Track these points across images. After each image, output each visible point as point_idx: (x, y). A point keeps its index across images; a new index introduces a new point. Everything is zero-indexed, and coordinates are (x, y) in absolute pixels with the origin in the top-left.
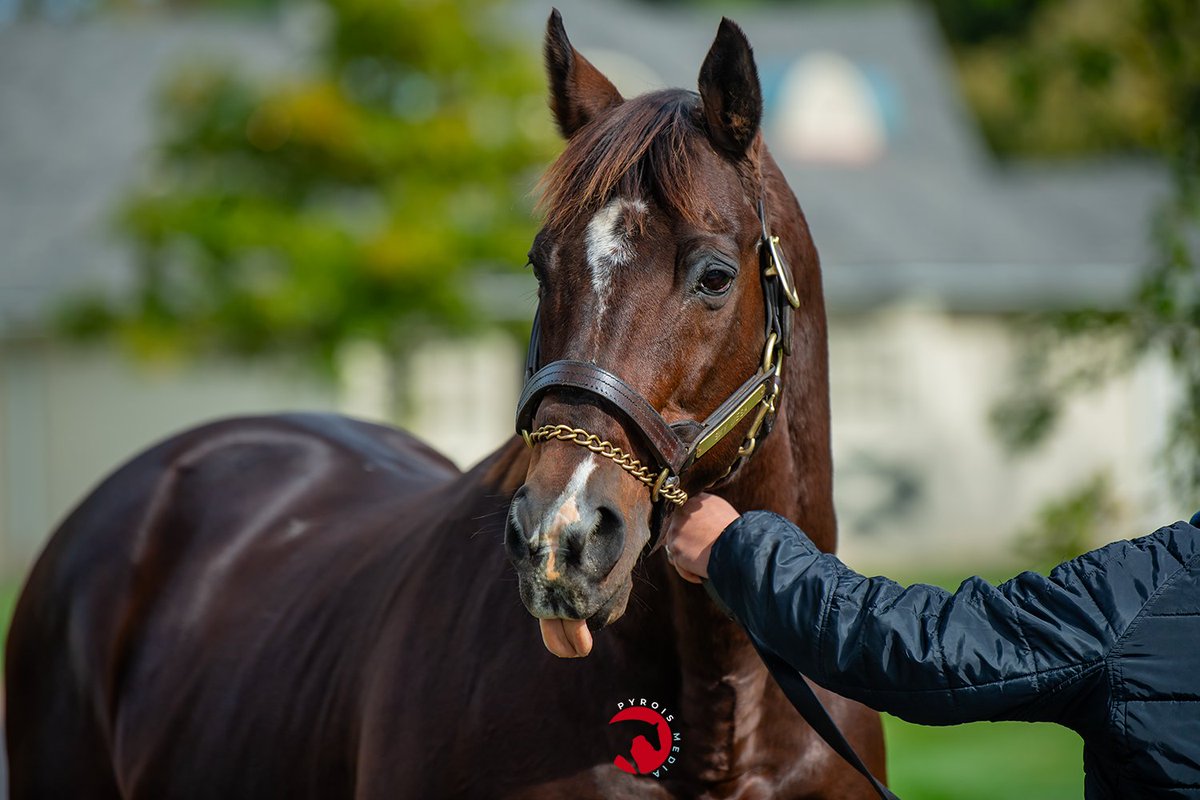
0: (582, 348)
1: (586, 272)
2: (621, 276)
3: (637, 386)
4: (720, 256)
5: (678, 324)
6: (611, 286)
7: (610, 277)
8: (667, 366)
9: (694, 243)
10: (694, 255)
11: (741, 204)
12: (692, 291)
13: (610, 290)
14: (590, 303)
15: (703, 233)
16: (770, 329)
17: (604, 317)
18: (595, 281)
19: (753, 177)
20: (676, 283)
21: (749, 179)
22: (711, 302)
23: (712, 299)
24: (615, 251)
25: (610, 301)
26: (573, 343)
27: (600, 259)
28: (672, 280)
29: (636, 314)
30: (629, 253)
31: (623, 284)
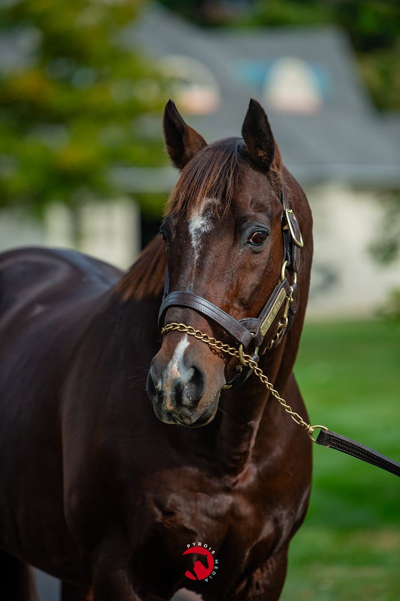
0: (186, 278)
1: (188, 237)
2: (206, 238)
3: (216, 297)
4: (260, 224)
5: (237, 262)
6: (201, 244)
7: (200, 240)
8: (231, 286)
9: (245, 219)
10: (244, 225)
11: (271, 195)
12: (245, 244)
13: (201, 246)
14: (190, 254)
15: (250, 213)
16: (285, 257)
17: (197, 261)
18: (193, 242)
19: (277, 181)
20: (236, 240)
21: (275, 181)
22: (256, 249)
23: (256, 248)
24: (203, 225)
25: (200, 252)
26: (182, 276)
27: (195, 230)
28: (233, 238)
29: (214, 258)
30: (210, 226)
31: (208, 243)
